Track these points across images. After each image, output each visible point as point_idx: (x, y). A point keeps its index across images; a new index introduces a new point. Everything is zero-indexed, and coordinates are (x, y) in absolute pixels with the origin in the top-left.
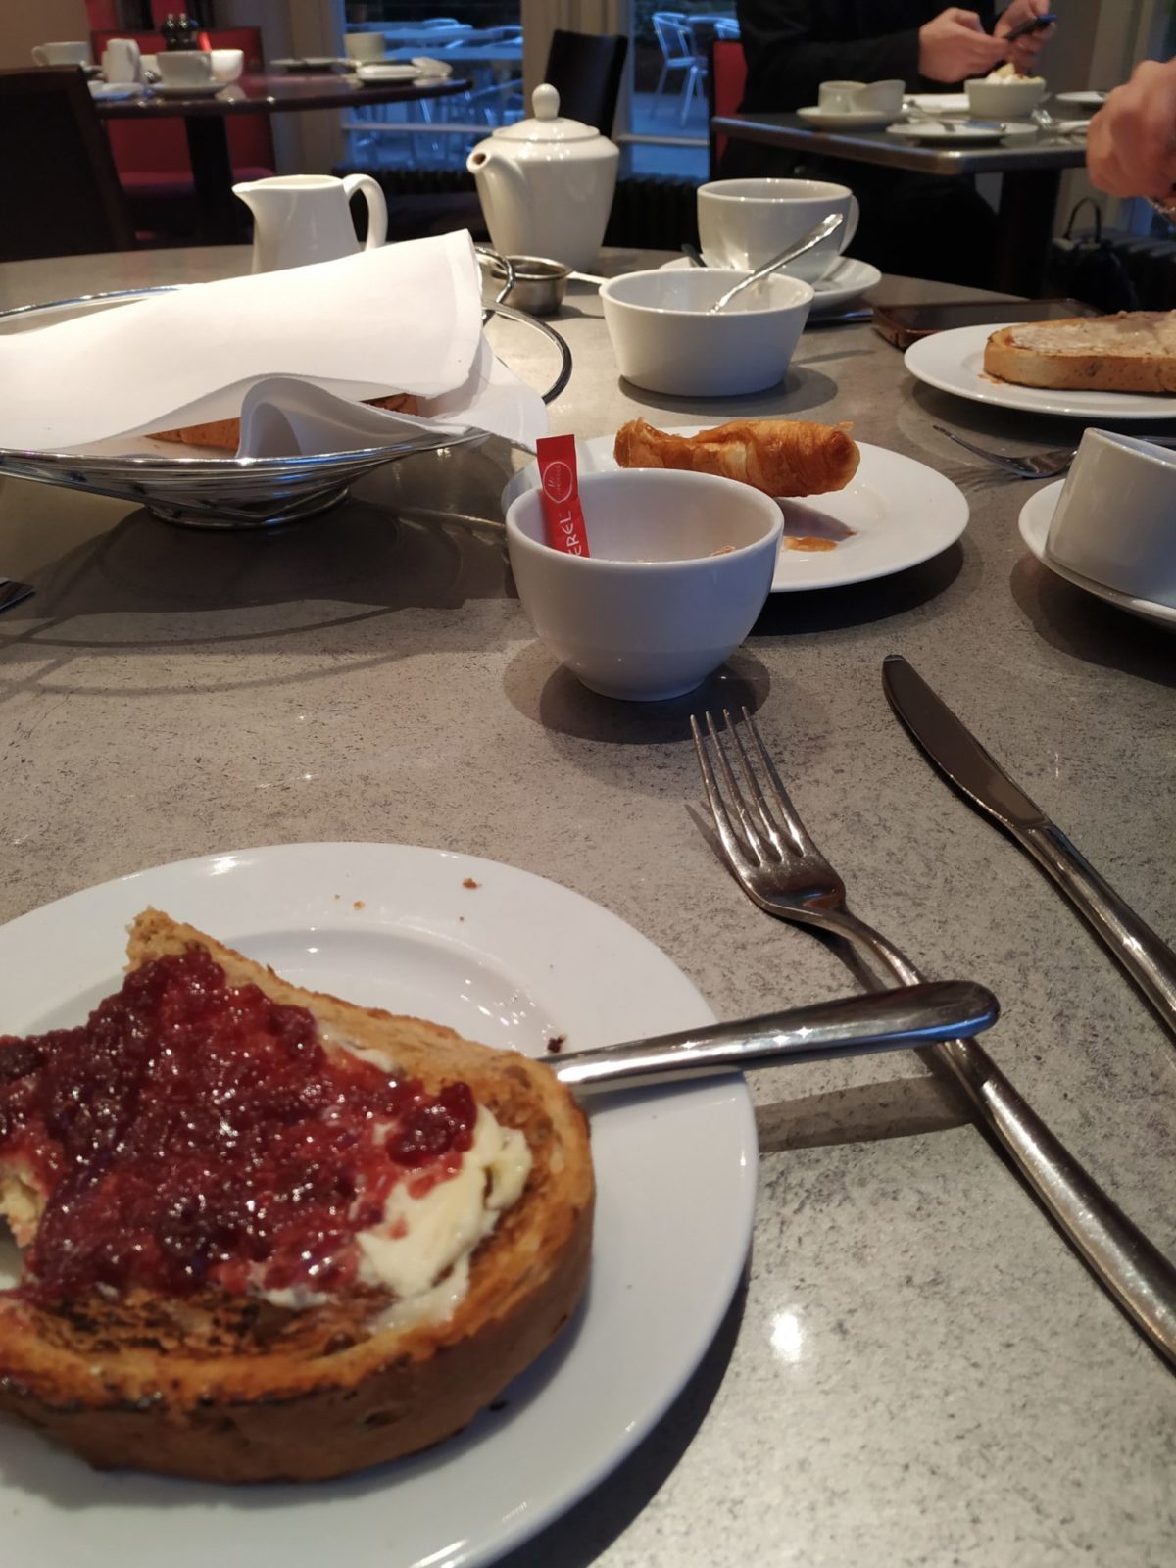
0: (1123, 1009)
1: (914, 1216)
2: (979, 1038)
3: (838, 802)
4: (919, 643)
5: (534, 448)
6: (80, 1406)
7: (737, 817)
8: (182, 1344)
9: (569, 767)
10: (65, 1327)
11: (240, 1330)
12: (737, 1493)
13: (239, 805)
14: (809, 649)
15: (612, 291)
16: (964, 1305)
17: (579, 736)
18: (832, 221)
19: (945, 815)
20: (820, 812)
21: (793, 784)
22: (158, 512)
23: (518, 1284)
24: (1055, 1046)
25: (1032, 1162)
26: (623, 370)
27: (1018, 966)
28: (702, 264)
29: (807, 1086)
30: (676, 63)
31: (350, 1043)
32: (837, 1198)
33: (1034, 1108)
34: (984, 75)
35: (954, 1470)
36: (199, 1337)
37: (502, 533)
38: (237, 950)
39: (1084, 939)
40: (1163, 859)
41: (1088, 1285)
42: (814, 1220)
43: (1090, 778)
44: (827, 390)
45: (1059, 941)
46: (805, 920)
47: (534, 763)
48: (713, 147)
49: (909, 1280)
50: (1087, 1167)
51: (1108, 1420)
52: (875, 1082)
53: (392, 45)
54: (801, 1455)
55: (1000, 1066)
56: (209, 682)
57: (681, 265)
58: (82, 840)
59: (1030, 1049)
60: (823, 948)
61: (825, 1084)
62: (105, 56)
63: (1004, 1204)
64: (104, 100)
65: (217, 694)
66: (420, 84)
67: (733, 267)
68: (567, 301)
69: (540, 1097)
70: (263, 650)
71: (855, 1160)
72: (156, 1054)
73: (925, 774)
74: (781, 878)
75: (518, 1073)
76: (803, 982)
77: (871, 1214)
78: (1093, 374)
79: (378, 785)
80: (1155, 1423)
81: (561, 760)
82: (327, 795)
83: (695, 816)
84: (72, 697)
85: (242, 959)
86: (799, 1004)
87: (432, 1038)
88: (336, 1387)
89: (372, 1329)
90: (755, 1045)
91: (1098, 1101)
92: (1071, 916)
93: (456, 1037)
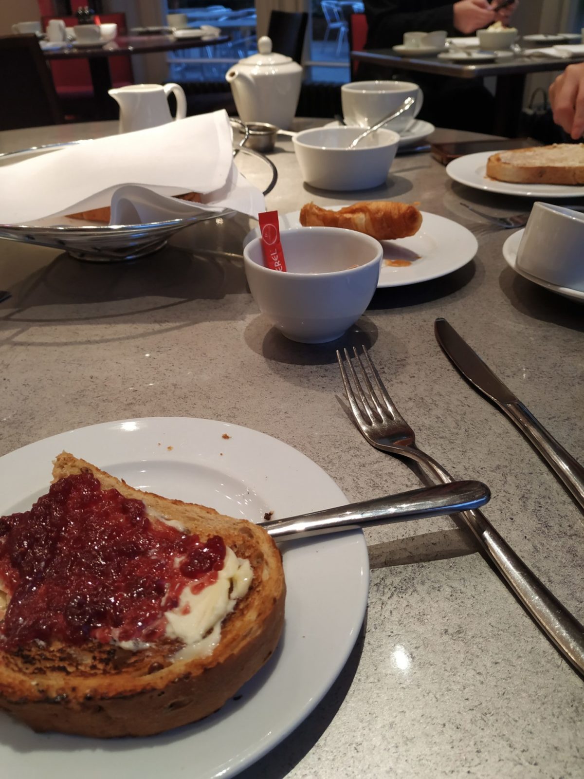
0: (555, 493)
1: (449, 599)
2: (482, 509)
3: (412, 392)
4: (453, 312)
5: (257, 217)
6: (25, 701)
7: (361, 401)
8: (77, 669)
9: (277, 377)
10: (19, 662)
11: (106, 662)
12: (359, 739)
13: (112, 399)
14: (398, 316)
15: (299, 139)
16: (473, 644)
17: (282, 362)
18: (409, 101)
19: (465, 397)
20: (402, 397)
21: (390, 384)
22: (72, 254)
23: (245, 636)
24: (520, 513)
25: (508, 571)
26: (305, 178)
27: (502, 473)
28: (344, 124)
29: (396, 535)
30: (334, 25)
31: (162, 517)
32: (410, 590)
33: (509, 544)
34: (486, 27)
35: (468, 726)
36: (86, 665)
37: (242, 260)
38: (106, 472)
39: (535, 459)
40: (575, 418)
41: (537, 632)
42: (398, 602)
43: (539, 378)
44: (406, 186)
45: (523, 460)
46: (395, 452)
47: (260, 376)
48: (352, 67)
49: (446, 631)
50: (536, 573)
51: (546, 700)
52: (430, 532)
53: (191, 20)
54: (391, 720)
55: (492, 523)
56: (97, 338)
57: (334, 125)
58: (33, 418)
59: (508, 514)
60: (404, 466)
61: (404, 534)
62: (49, 29)
63: (494, 592)
64: (47, 51)
65: (101, 344)
66: (205, 39)
67: (359, 125)
68: (278, 145)
69: (258, 543)
70: (125, 322)
71: (419, 571)
72: (66, 524)
73: (455, 377)
74: (383, 430)
75: (247, 530)
76: (394, 483)
77: (427, 599)
78: (541, 176)
79: (181, 388)
80: (569, 701)
81: (273, 374)
82: (156, 394)
83: (340, 401)
84: (29, 347)
85: (109, 476)
86: (391, 493)
87: (204, 514)
88: (153, 689)
89: (172, 660)
90: (368, 514)
91: (542, 540)
92: (529, 447)
93: (216, 513)
